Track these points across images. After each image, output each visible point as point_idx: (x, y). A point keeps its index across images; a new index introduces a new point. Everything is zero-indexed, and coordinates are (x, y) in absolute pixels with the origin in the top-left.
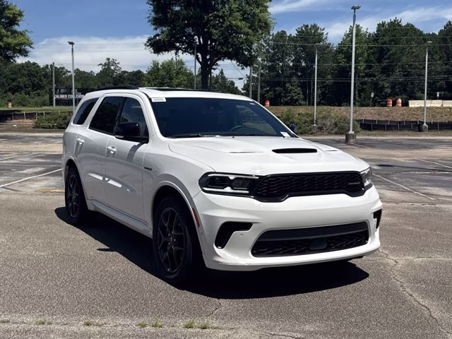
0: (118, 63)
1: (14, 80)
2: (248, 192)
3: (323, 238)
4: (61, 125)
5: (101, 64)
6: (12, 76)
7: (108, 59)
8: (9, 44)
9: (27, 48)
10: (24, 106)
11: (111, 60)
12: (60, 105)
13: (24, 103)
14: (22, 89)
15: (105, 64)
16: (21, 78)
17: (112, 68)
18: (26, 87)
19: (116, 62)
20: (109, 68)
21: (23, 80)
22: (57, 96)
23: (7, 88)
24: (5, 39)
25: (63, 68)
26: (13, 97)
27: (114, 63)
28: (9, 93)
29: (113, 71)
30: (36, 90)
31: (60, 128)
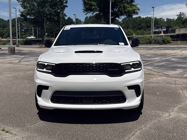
0: (185, 14)
1: (140, 25)
2: (51, 71)
3: (92, 97)
4: (147, 42)
5: (177, 15)
6: (139, 23)
7: (181, 13)
8: (129, 10)
9: (138, 11)
10: (143, 35)
11: (182, 13)
12: (156, 34)
13: (143, 34)
14: (143, 28)
15: (179, 15)
16: (143, 23)
17: (182, 16)
18: (144, 27)
19: (184, 14)
20: (181, 16)
21: (143, 25)
22: (155, 30)
23: (137, 28)
24: (128, 9)
25: (162, 18)
26: (139, 31)
27: (183, 14)
28: (138, 30)
29: (183, 18)
30: (148, 28)
31: (147, 43)
